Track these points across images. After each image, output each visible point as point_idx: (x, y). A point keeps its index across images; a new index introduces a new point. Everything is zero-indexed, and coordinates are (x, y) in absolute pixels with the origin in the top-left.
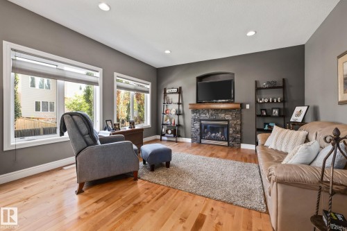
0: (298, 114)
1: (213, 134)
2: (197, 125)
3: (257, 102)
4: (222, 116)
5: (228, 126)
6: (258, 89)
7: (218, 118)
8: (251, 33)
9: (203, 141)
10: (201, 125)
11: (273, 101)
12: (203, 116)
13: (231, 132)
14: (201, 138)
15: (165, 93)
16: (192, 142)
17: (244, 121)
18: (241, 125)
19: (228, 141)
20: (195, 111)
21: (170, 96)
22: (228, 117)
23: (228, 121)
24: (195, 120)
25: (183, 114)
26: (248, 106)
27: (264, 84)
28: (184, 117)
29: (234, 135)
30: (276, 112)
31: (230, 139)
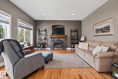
0: (82, 39)
1: (58, 46)
2: (53, 43)
3: (71, 35)
4: (61, 39)
5: (63, 43)
6: (71, 31)
7: (60, 40)
8: (73, 14)
9: (55, 48)
10: (54, 43)
11: (75, 35)
12: (55, 40)
13: (64, 45)
14: (54, 47)
15: (39, 31)
16: (51, 49)
17: (67, 41)
18: (67, 42)
19: (63, 47)
20: (52, 38)
21: (41, 32)
22: (63, 40)
23: (63, 41)
24: (52, 41)
25: (47, 39)
26: (68, 36)
27: (73, 30)
28: (47, 40)
29: (65, 45)
30: (76, 38)
31: (64, 47)
